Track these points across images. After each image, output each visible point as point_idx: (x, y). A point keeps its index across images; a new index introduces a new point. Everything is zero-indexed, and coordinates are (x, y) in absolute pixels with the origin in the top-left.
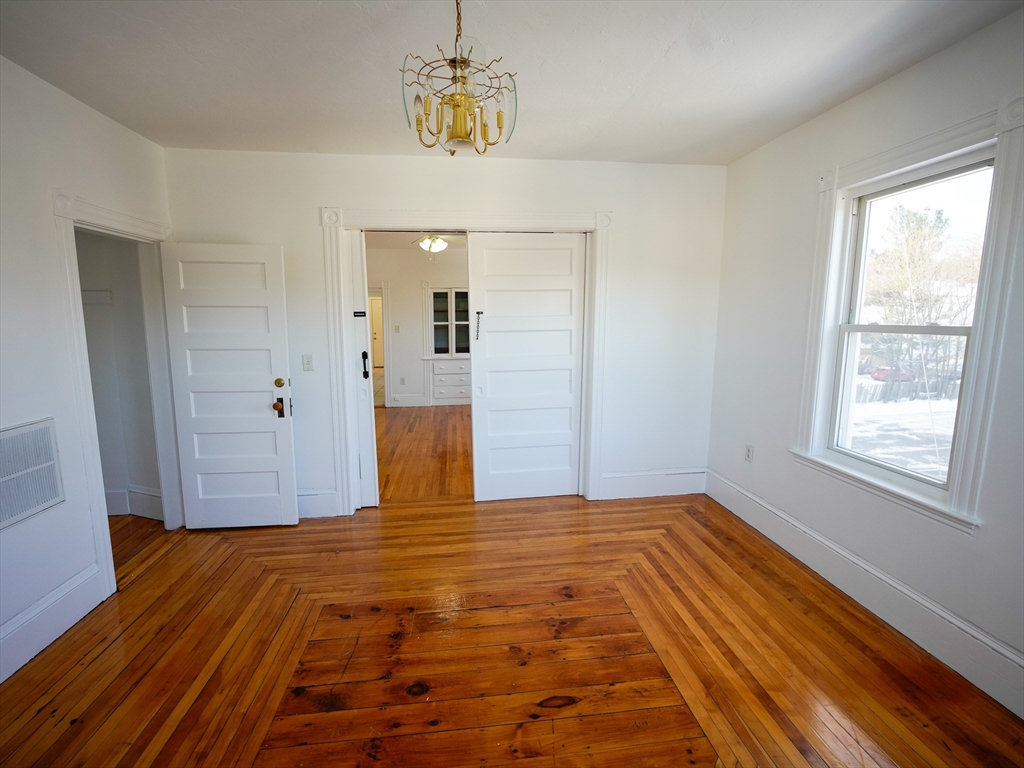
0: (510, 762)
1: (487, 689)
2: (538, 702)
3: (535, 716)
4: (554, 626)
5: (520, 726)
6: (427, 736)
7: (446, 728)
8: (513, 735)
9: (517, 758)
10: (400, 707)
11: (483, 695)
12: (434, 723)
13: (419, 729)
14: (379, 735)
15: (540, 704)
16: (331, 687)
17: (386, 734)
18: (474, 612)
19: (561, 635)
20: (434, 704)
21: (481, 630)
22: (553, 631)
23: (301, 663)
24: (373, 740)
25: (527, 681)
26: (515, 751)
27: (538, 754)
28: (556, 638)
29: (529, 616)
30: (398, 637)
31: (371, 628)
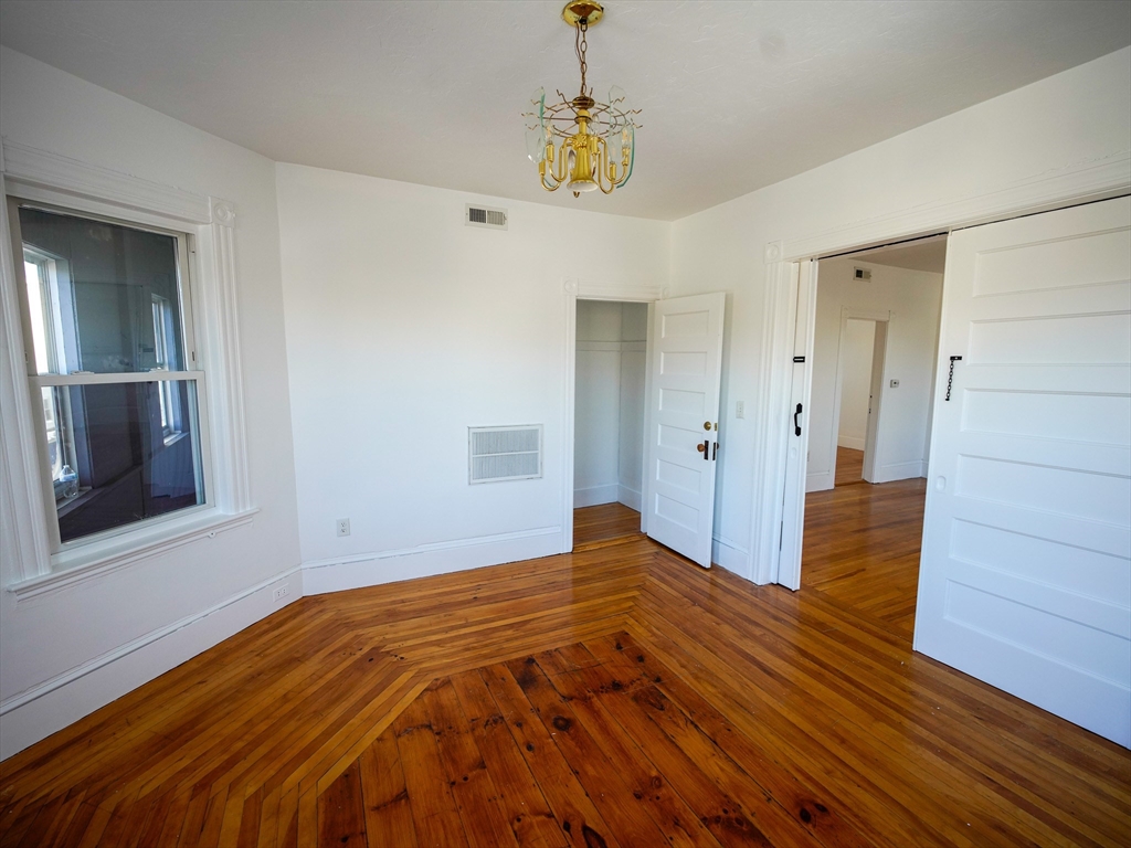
0: (506, 818)
1: (586, 774)
2: (589, 825)
3: (567, 827)
4: (725, 812)
5: (550, 815)
6: (515, 749)
7: (527, 757)
8: (537, 813)
9: (512, 824)
10: (538, 719)
11: (577, 773)
12: (530, 748)
13: (520, 740)
14: (506, 719)
15: (586, 829)
16: (541, 674)
17: (509, 723)
18: (692, 727)
19: (714, 825)
20: (550, 740)
21: (667, 742)
22: (714, 812)
23: (556, 650)
24: (502, 718)
25: (615, 807)
26: (519, 820)
27: (520, 841)
28: (704, 819)
29: (724, 779)
30: (617, 686)
31: (616, 667)
